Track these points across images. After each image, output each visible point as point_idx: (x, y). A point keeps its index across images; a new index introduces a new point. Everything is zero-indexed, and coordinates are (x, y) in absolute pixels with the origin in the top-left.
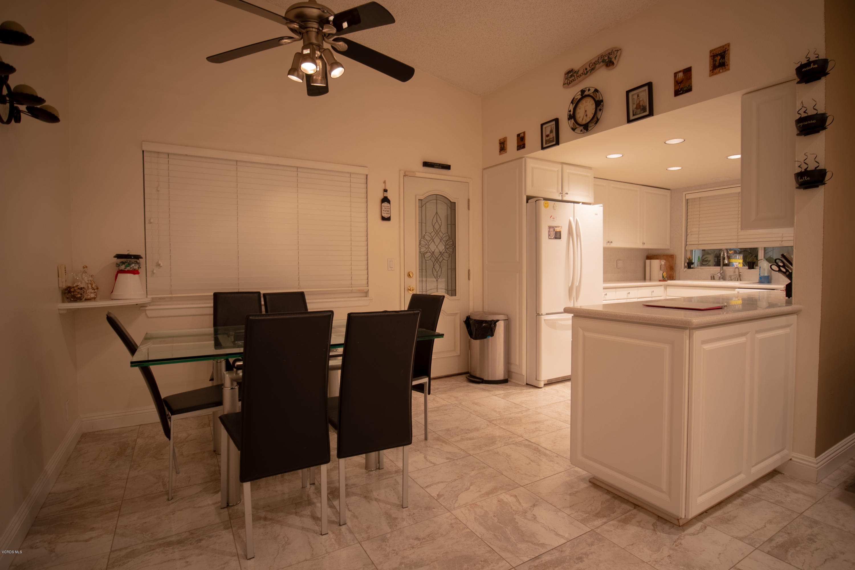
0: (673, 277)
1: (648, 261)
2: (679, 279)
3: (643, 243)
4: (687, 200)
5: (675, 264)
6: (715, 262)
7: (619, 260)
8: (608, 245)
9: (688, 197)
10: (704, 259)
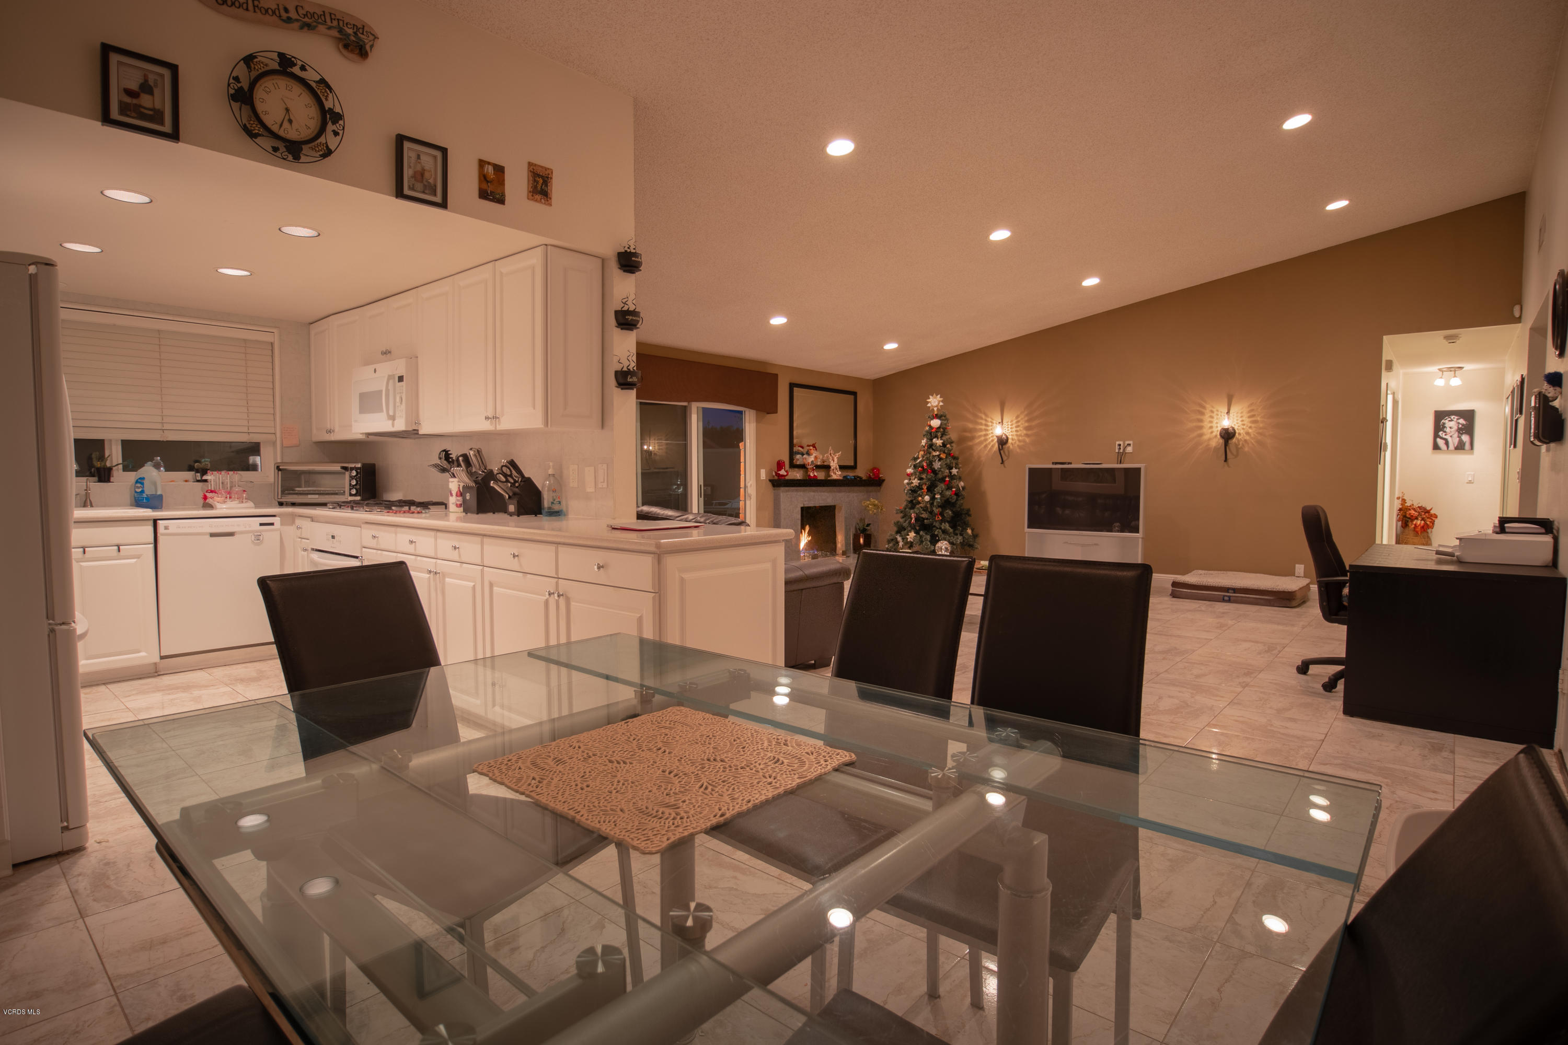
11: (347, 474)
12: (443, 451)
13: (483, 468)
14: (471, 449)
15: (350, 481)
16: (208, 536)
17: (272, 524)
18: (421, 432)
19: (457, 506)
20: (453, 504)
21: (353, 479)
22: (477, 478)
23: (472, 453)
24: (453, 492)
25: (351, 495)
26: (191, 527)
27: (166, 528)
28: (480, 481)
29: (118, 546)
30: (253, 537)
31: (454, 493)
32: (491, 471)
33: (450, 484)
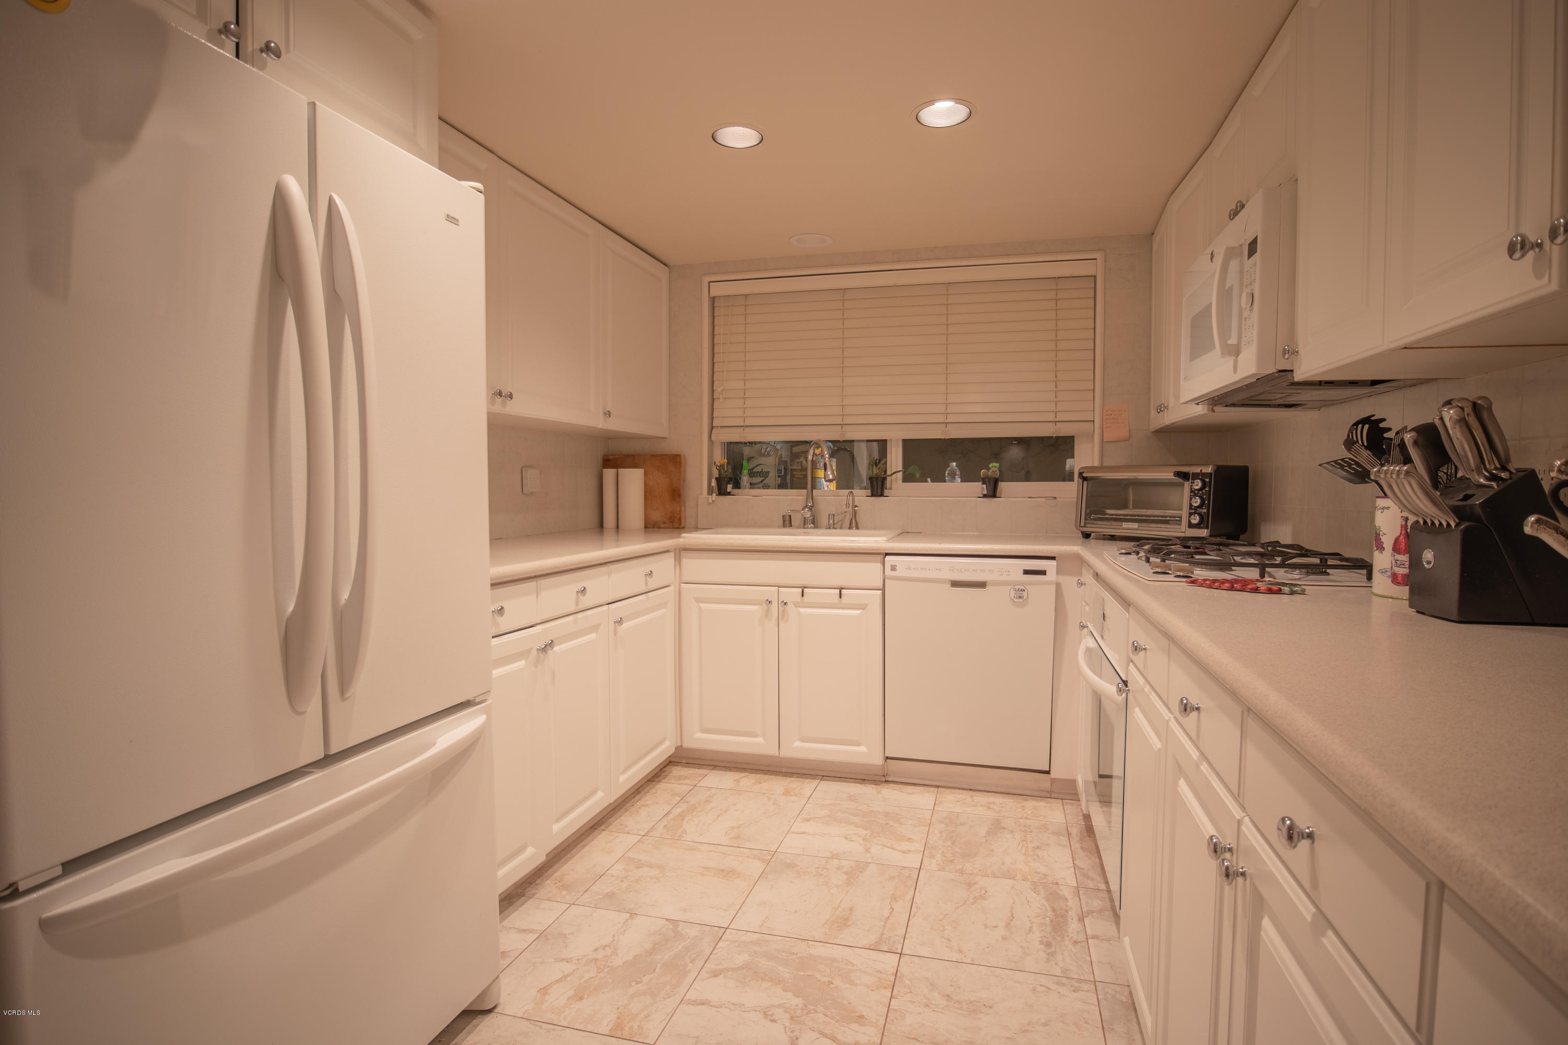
0: (680, 519)
1: (609, 473)
2: (696, 528)
3: (605, 414)
4: (713, 300)
5: (684, 480)
6: (779, 476)
7: (530, 467)
8: (498, 408)
9: (717, 290)
10: (753, 469)
11: (1187, 485)
12: (1363, 421)
13: (1492, 465)
14: (1448, 403)
15: (1191, 499)
16: (949, 585)
17: (1043, 573)
18: (1298, 376)
19: (1395, 578)
20: (1383, 572)
21: (1195, 495)
22: (1466, 498)
23: (1449, 414)
24: (1383, 539)
25: (1191, 526)
26: (925, 569)
27: (893, 568)
28: (1479, 511)
29: (841, 589)
30: (1013, 592)
31: (1388, 542)
32: (1531, 477)
33: (1378, 514)
